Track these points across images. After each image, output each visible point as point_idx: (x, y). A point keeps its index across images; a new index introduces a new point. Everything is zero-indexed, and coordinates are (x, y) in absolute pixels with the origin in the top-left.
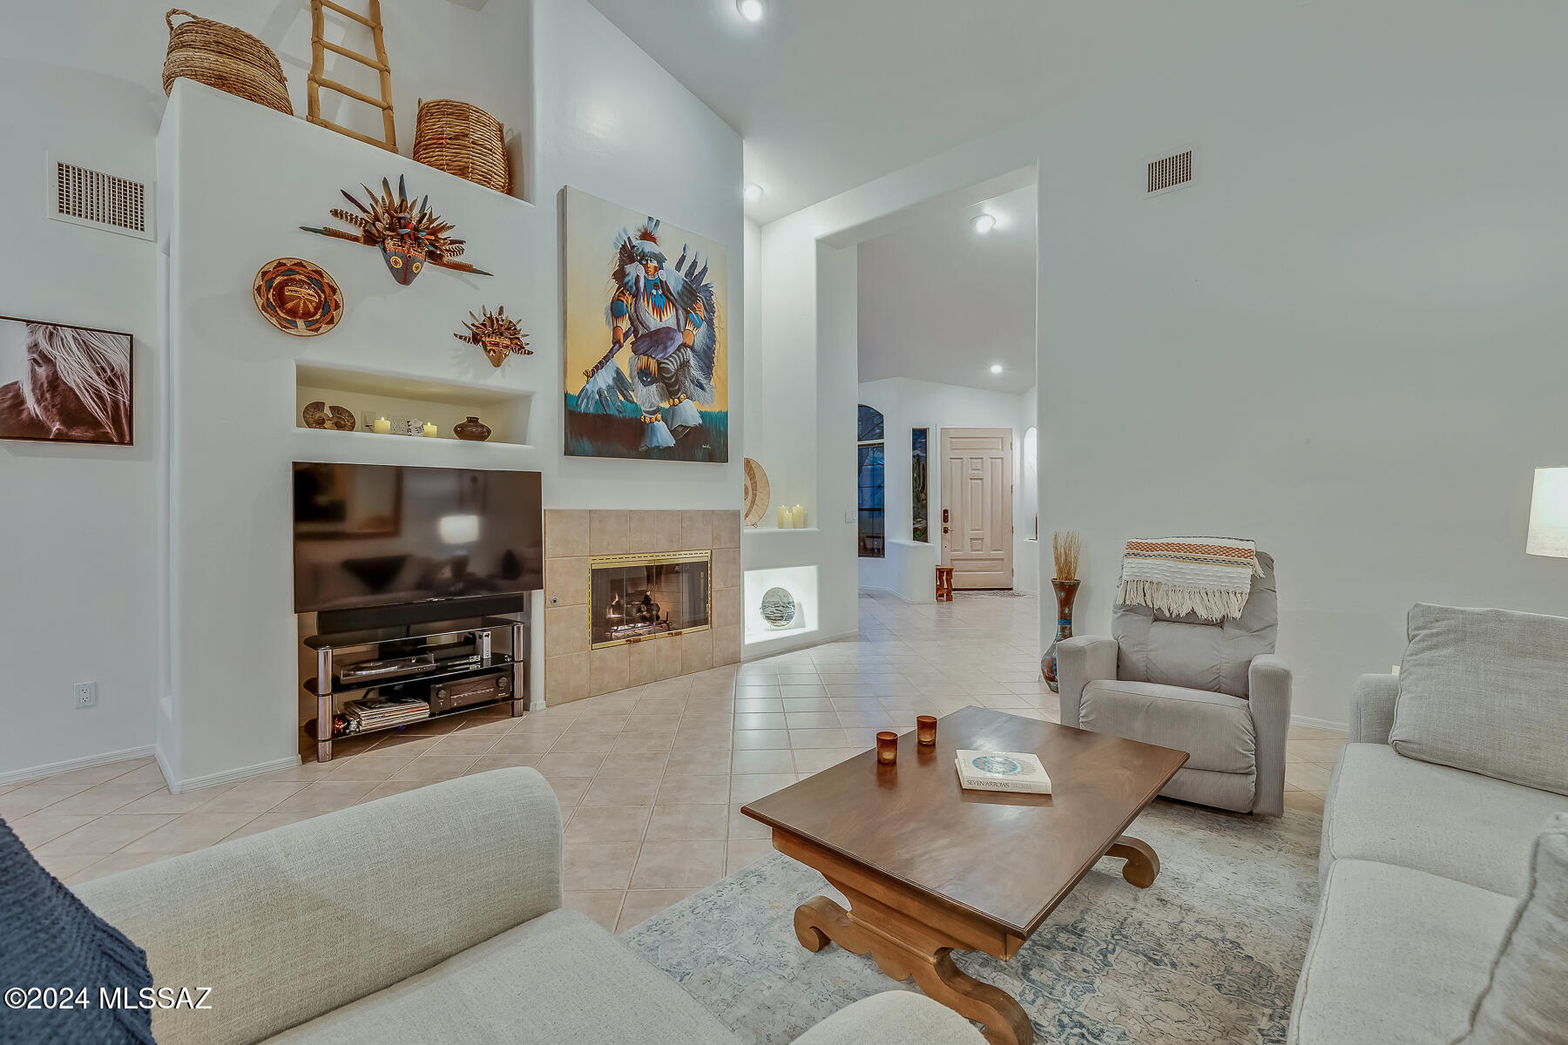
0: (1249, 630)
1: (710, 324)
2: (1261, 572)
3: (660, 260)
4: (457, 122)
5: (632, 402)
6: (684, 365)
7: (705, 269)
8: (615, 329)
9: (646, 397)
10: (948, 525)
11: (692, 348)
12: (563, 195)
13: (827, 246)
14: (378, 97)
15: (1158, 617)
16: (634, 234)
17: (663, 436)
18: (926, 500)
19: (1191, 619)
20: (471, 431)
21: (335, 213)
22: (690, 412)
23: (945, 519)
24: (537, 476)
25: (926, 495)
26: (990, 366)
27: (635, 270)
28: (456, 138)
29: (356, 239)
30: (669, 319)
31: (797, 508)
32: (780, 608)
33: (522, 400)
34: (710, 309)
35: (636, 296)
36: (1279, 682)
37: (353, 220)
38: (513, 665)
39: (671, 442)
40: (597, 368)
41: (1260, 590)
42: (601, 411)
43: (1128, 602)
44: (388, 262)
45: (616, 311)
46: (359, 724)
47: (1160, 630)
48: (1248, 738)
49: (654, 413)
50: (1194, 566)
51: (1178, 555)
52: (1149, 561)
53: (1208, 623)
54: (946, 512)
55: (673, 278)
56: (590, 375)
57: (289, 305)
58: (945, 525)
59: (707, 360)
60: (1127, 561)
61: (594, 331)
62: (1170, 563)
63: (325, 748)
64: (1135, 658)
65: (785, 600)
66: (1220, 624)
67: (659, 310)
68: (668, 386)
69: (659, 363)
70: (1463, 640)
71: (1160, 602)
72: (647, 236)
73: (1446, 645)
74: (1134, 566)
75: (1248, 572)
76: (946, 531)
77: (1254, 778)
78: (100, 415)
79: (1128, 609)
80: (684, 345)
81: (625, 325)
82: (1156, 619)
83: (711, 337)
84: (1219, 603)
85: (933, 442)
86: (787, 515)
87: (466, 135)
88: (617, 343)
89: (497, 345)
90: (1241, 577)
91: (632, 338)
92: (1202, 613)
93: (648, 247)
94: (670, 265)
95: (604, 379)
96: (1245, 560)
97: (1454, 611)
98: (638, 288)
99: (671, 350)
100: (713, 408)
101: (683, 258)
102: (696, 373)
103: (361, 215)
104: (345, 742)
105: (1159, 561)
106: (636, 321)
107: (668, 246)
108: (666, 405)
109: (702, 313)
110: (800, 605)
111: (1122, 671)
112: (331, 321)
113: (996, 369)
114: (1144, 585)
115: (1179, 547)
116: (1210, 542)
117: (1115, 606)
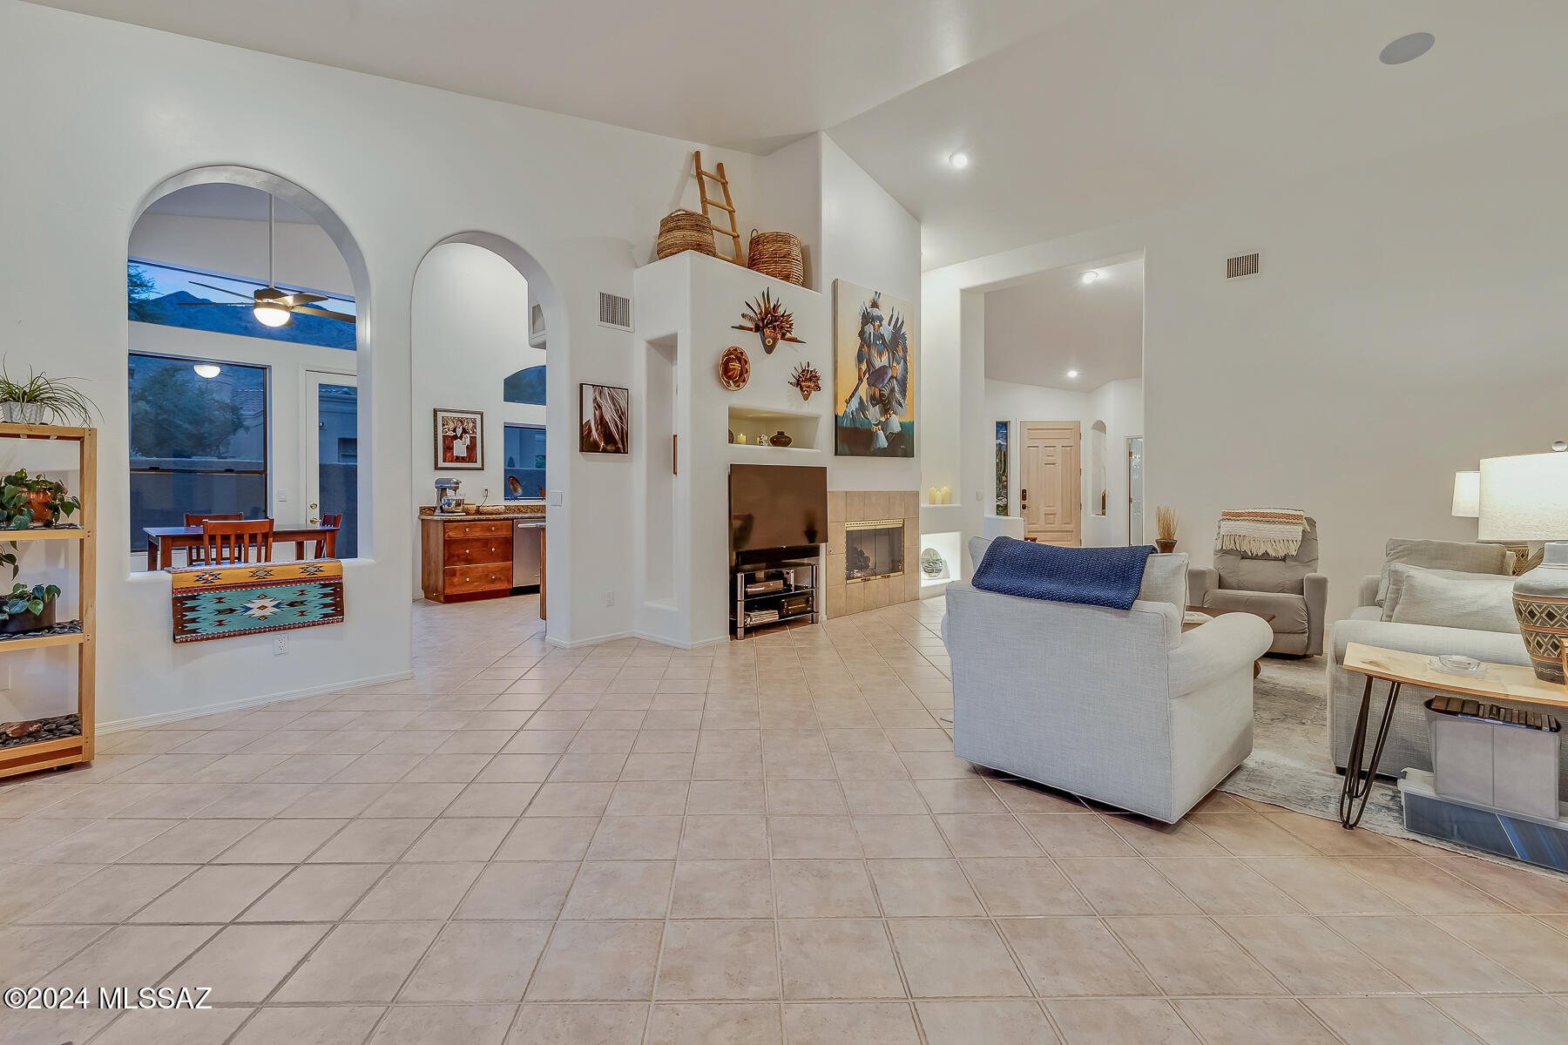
0: (1301, 562)
1: (905, 361)
2: (1308, 527)
3: (880, 319)
4: (784, 246)
5: (867, 418)
6: (892, 390)
7: (903, 322)
8: (860, 369)
9: (874, 413)
10: (1026, 502)
11: (896, 378)
12: (835, 284)
13: (966, 293)
14: (729, 230)
15: (1244, 556)
16: (868, 304)
17: (882, 442)
18: (1006, 481)
19: (1266, 557)
20: (780, 440)
21: (743, 316)
22: (895, 423)
23: (1024, 498)
24: (824, 469)
25: (1006, 477)
26: (1068, 371)
27: (870, 329)
28: (784, 257)
29: (751, 329)
30: (885, 360)
31: (945, 489)
32: (931, 564)
33: (814, 420)
34: (905, 350)
35: (869, 347)
36: (1320, 584)
37: (751, 319)
38: (812, 591)
39: (885, 444)
40: (851, 397)
41: (1308, 539)
42: (853, 426)
43: (1224, 548)
44: (764, 342)
45: (860, 359)
46: (751, 621)
47: (1247, 564)
48: (1304, 614)
49: (877, 425)
50: (1267, 525)
51: (1260, 519)
52: (1237, 523)
53: (1276, 559)
54: (1024, 491)
55: (886, 331)
56: (848, 402)
57: (730, 374)
58: (1024, 502)
59: (903, 384)
60: (1223, 523)
61: (850, 371)
62: (1252, 524)
63: (740, 632)
64: (1230, 580)
65: (934, 558)
66: (1284, 559)
67: (880, 354)
68: (884, 405)
69: (880, 390)
70: (1411, 554)
71: (1245, 547)
72: (875, 305)
73: (1403, 556)
74: (1227, 527)
75: (1301, 528)
76: (1024, 507)
77: (1307, 635)
78: (617, 437)
79: (1224, 552)
80: (892, 377)
81: (864, 367)
82: (1243, 558)
83: (906, 370)
84: (1282, 546)
85: (1014, 432)
86: (939, 495)
87: (789, 254)
88: (860, 379)
89: (809, 387)
90: (1296, 531)
91: (867, 376)
92: (1273, 553)
93: (875, 312)
94: (885, 323)
95: (854, 404)
96: (1298, 522)
97: (1407, 541)
98: (870, 341)
99: (886, 381)
100: (906, 420)
101: (892, 316)
102: (898, 395)
103: (752, 314)
104: (750, 631)
105: (1244, 523)
106: (870, 363)
107: (884, 312)
108: (883, 419)
109: (901, 354)
110: (945, 562)
111: (1222, 584)
112: (744, 381)
113: (1073, 374)
114: (1233, 537)
115: (1256, 514)
116: (1276, 511)
117: (1215, 551)
